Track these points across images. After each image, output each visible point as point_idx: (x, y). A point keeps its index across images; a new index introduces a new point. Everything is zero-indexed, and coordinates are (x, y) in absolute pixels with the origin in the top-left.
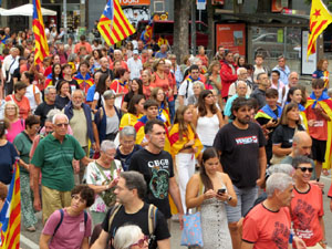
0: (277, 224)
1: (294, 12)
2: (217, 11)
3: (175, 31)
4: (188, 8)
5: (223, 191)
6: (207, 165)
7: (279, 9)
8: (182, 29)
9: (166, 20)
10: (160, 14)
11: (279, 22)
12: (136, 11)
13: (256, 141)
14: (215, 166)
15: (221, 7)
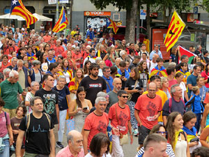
0: (100, 122)
1: (202, 22)
2: (153, 21)
3: (126, 32)
4: (135, 18)
5: (86, 108)
6: (79, 95)
7: (192, 21)
8: (131, 32)
9: (120, 25)
10: (117, 22)
11: (192, 29)
12: (102, 20)
13: (100, 86)
14: (83, 96)
15: (155, 18)
